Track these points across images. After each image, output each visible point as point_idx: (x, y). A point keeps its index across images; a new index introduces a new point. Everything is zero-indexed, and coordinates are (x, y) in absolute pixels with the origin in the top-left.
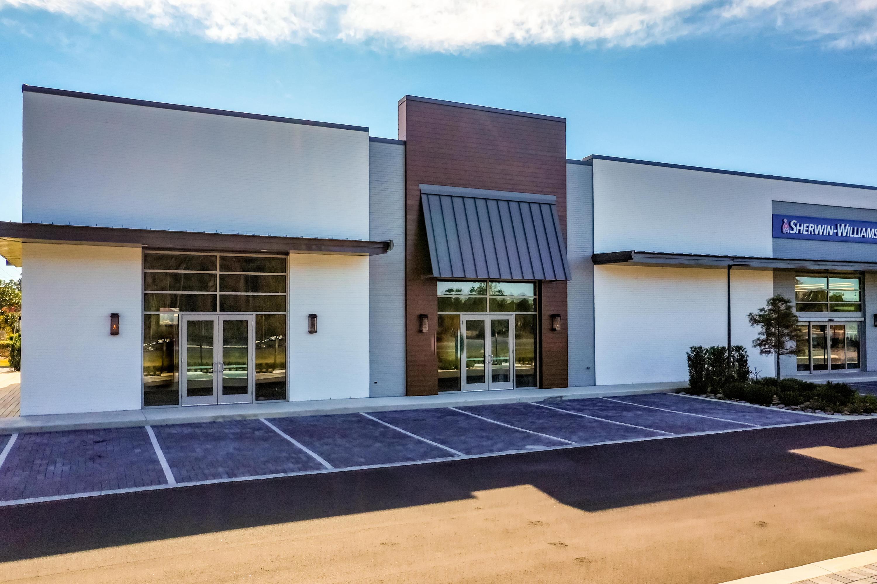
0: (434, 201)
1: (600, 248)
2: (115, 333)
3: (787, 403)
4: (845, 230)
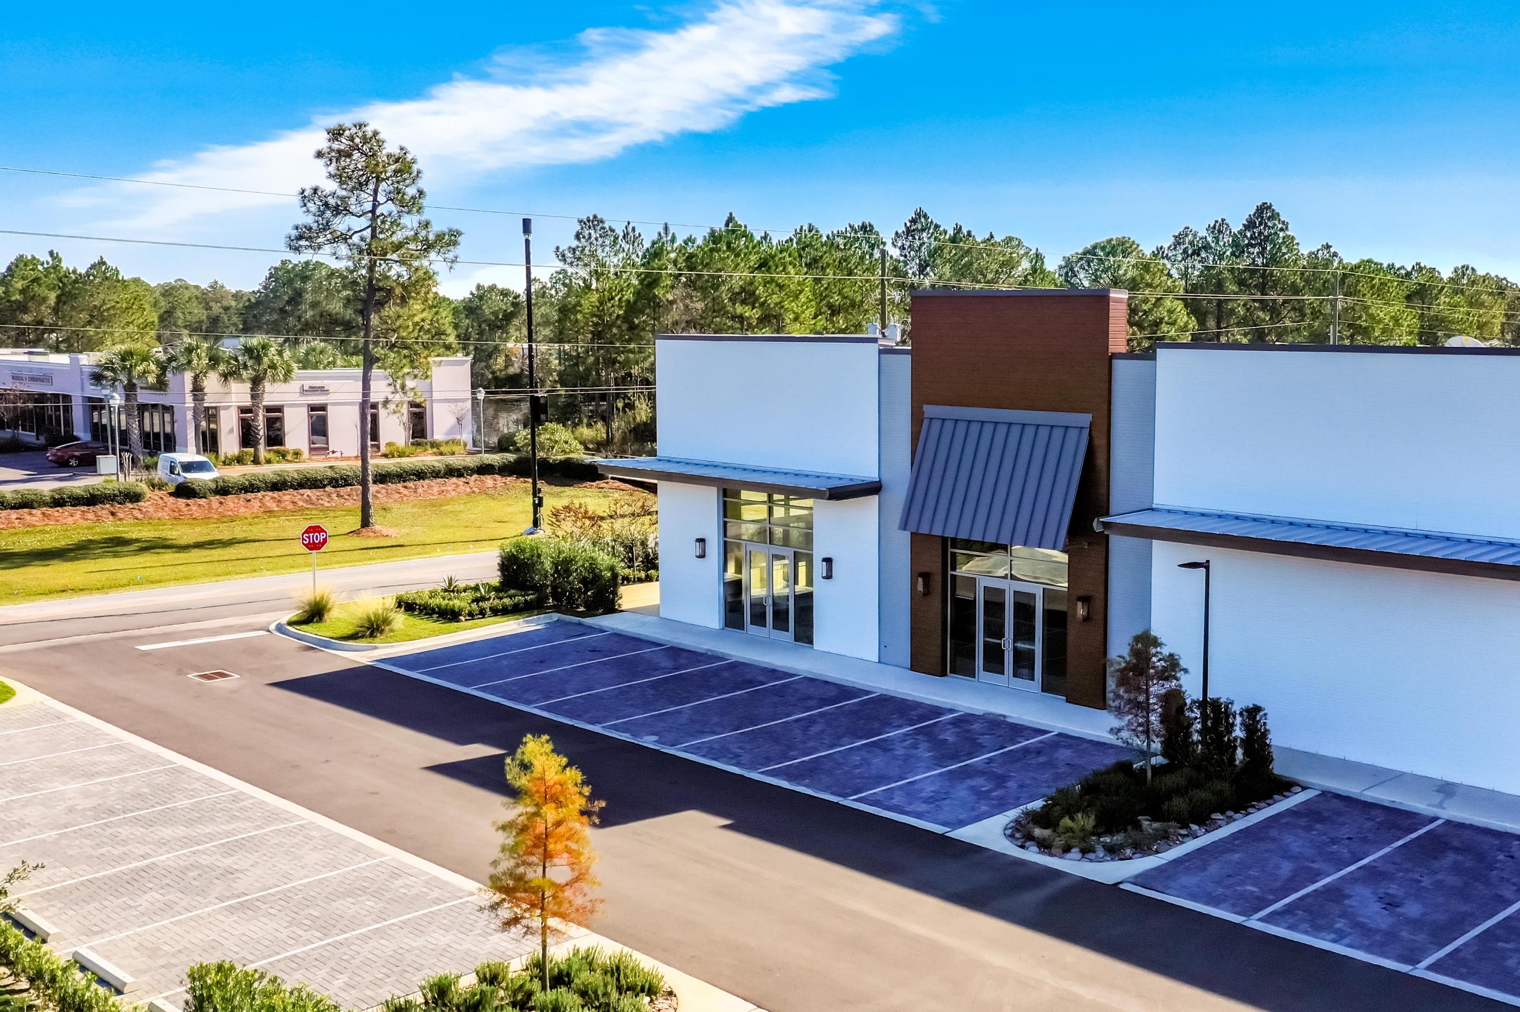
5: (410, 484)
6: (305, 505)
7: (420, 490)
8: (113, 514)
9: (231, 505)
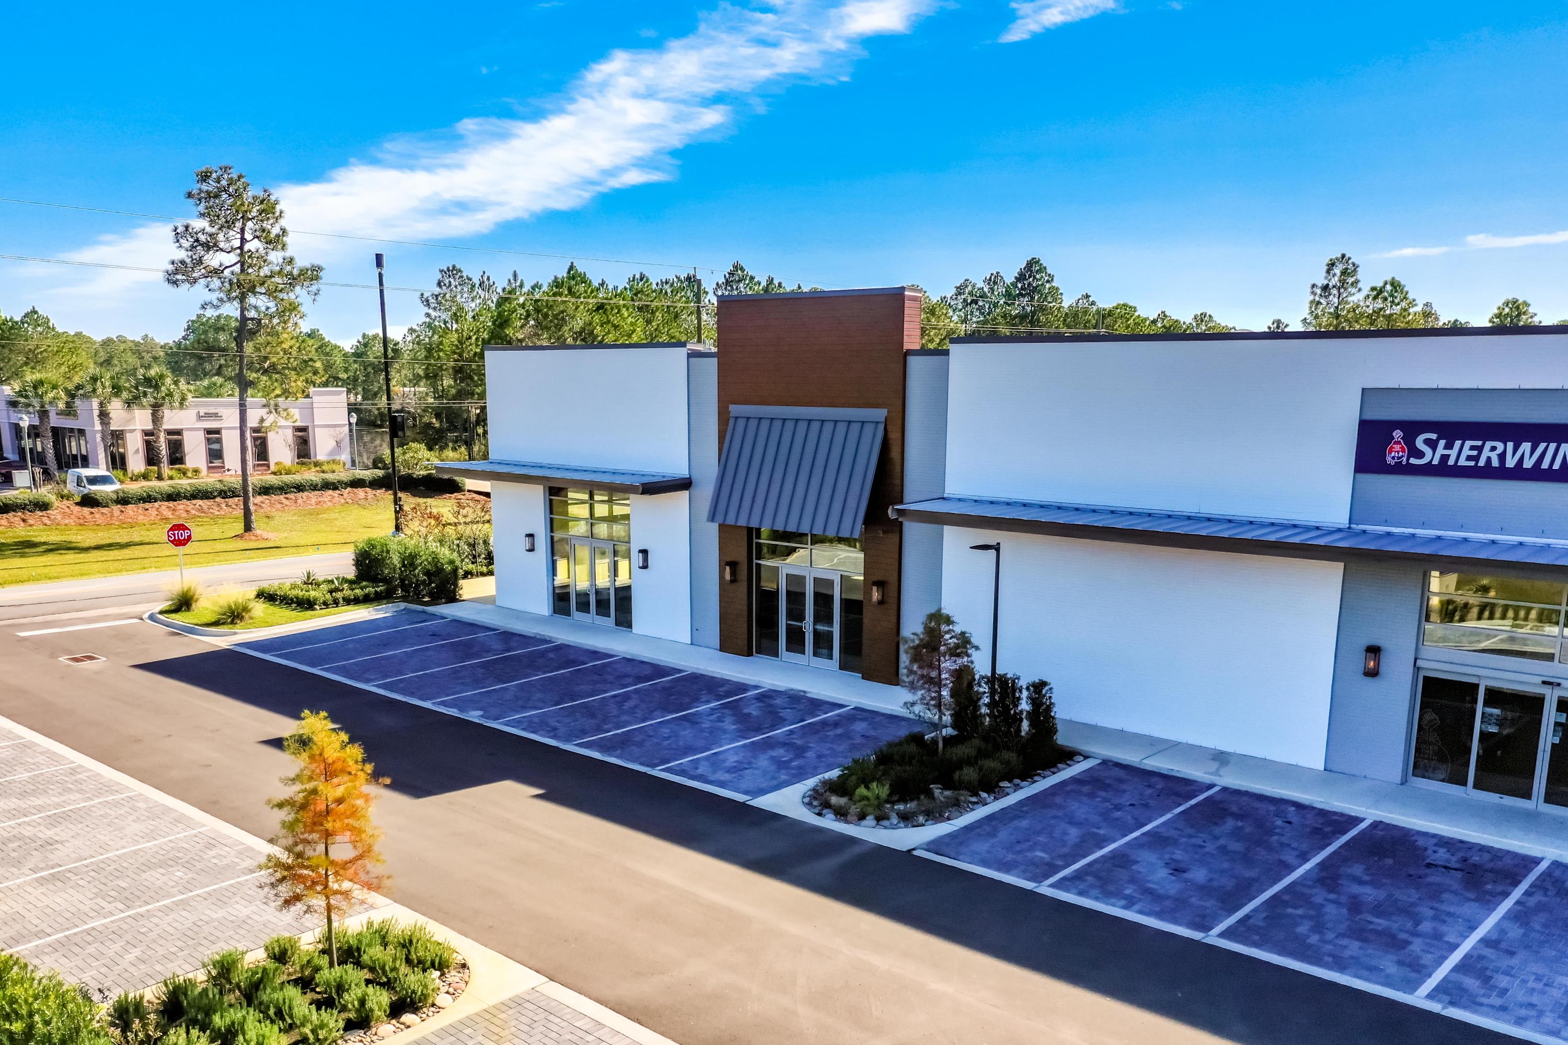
5: (291, 496)
6: (197, 513)
7: (300, 501)
8: (24, 520)
9: (131, 513)
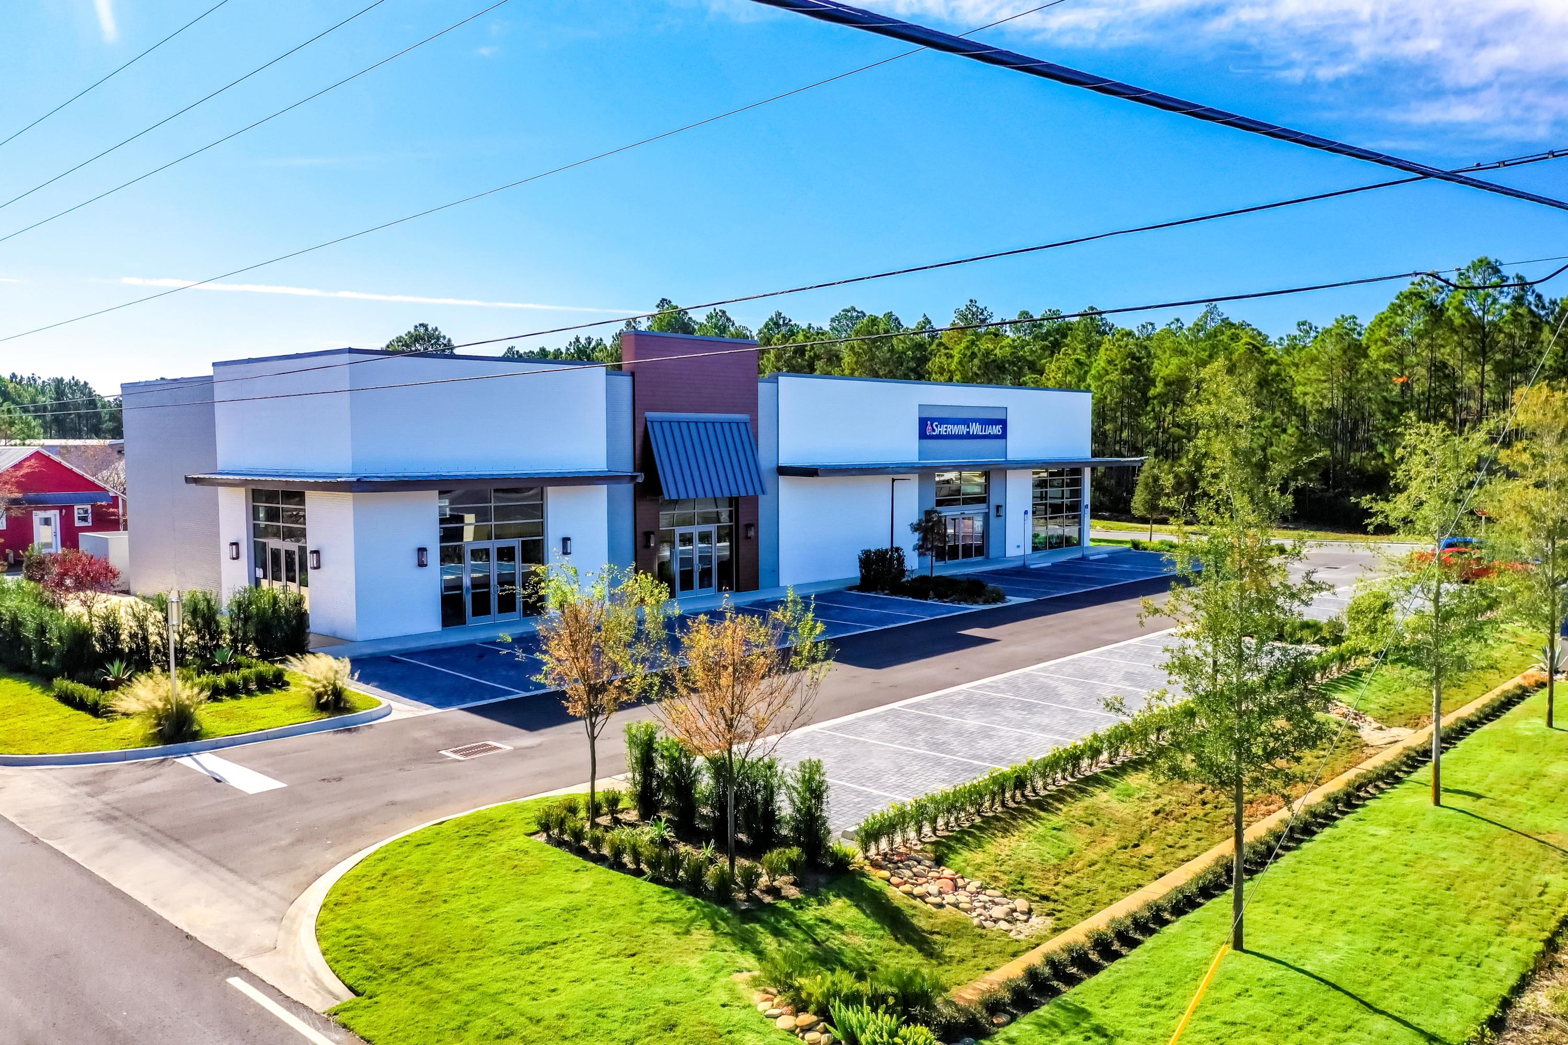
0: (657, 426)
1: (784, 461)
2: (422, 564)
3: (940, 596)
4: (975, 429)
